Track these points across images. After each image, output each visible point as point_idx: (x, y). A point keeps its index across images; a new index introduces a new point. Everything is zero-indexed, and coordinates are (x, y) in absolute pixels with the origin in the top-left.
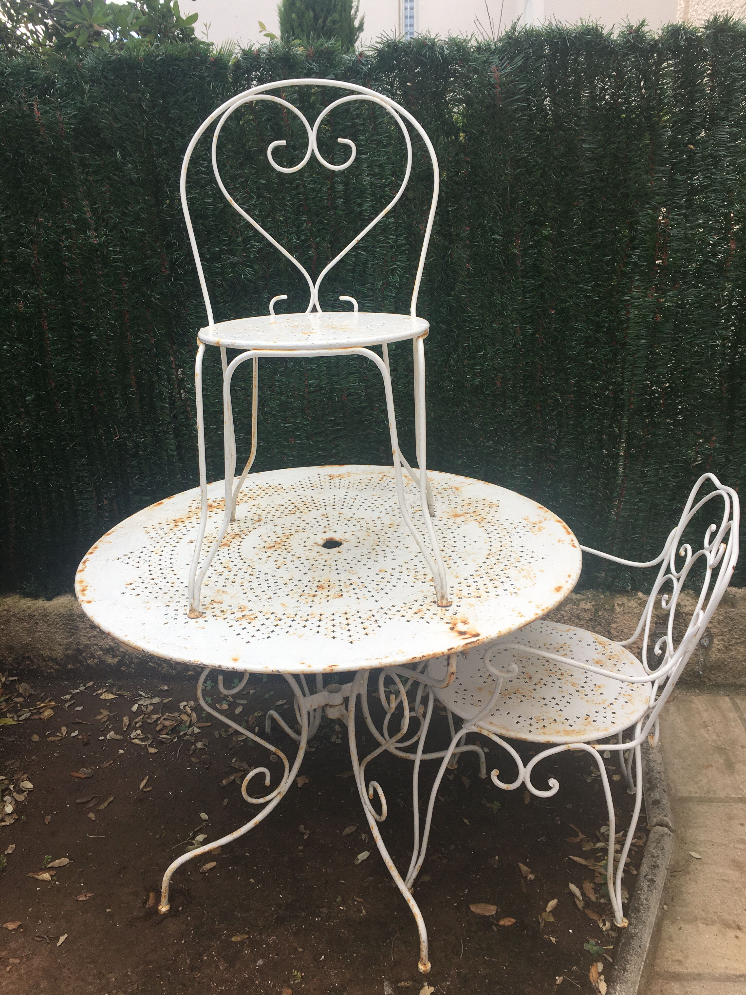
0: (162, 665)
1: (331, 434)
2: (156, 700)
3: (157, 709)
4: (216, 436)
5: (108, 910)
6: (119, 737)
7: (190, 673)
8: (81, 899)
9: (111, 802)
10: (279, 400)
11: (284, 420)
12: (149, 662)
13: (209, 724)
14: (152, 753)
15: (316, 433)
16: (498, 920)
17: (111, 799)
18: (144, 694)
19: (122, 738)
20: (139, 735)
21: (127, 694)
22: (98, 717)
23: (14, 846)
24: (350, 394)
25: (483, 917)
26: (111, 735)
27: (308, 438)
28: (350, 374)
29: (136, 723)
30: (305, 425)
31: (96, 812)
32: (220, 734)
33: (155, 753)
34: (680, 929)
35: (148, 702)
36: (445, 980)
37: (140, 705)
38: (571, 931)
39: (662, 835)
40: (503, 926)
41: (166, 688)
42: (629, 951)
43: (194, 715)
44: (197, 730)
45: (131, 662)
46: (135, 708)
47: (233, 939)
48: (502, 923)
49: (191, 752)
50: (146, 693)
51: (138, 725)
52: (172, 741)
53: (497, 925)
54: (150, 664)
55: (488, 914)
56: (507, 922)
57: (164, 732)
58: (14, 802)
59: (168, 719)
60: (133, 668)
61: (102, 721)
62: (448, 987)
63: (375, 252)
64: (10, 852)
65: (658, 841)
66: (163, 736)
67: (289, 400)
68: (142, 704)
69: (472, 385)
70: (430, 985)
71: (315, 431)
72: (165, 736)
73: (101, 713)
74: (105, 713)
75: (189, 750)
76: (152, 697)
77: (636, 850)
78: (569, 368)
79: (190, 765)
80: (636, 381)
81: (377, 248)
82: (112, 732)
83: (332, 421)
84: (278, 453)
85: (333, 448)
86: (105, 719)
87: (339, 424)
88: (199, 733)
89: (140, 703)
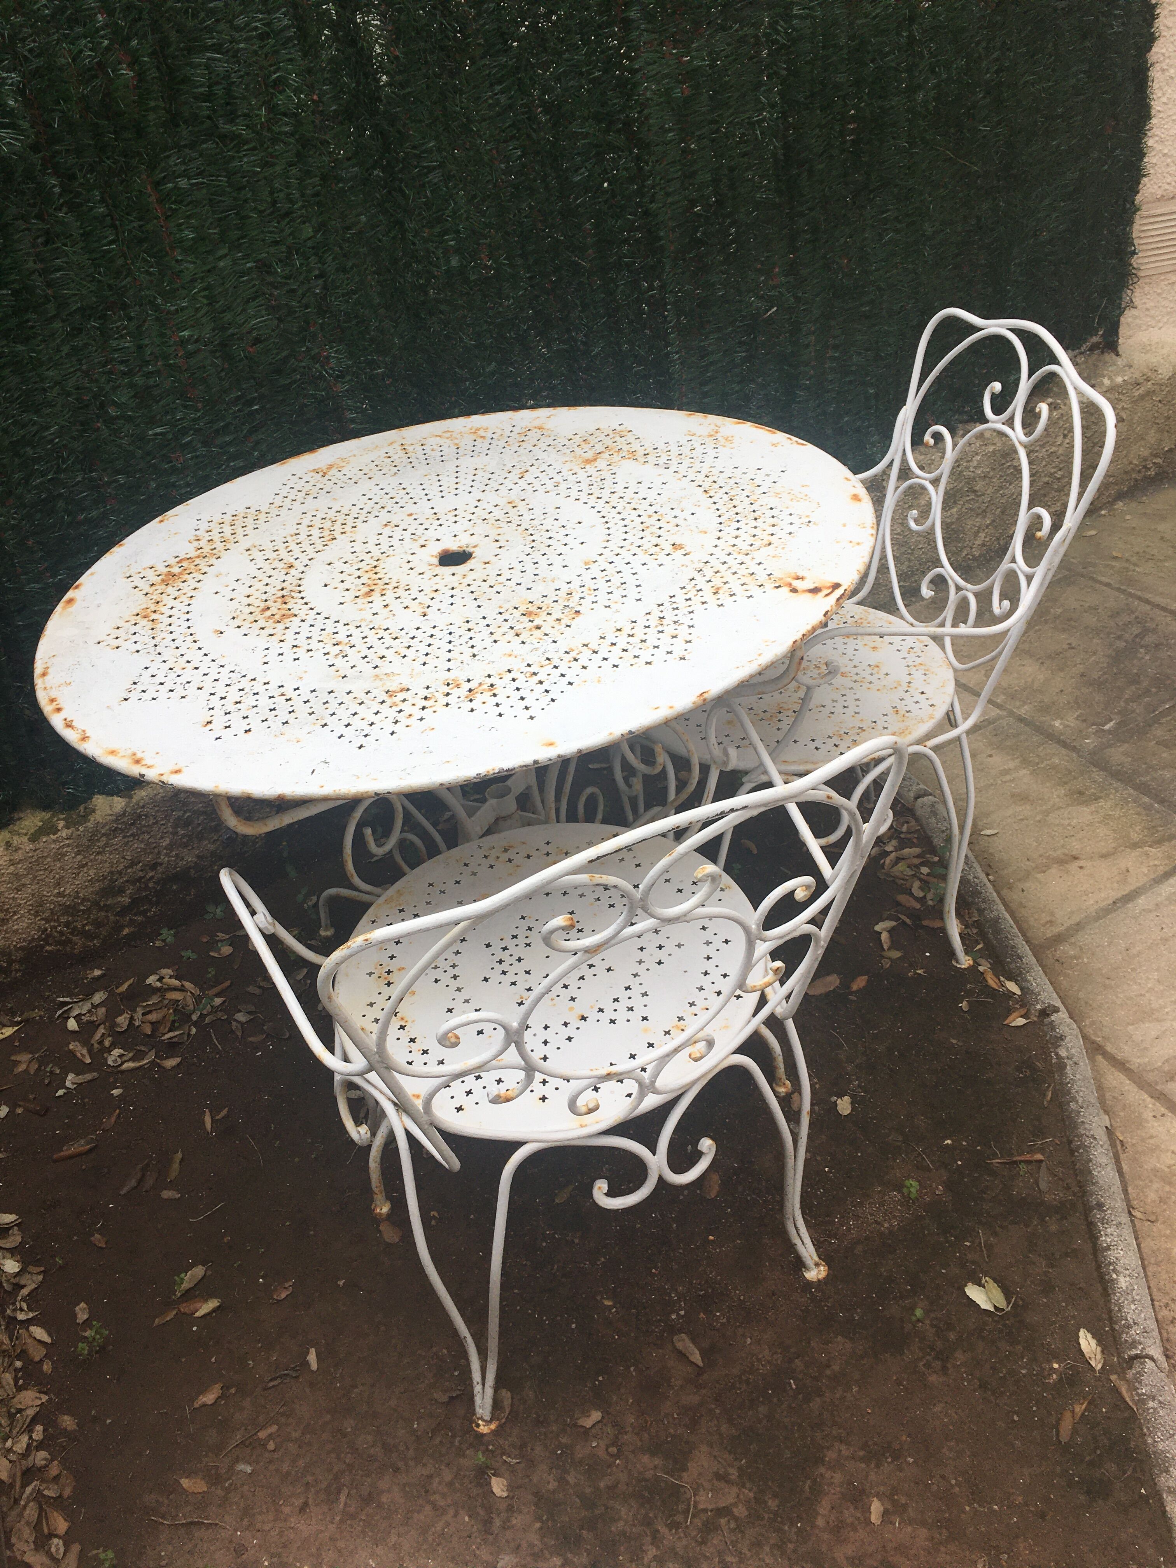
0: (70, 941)
1: (243, 424)
2: (98, 998)
3: (113, 1007)
4: (29, 491)
5: (341, 1283)
6: (88, 1077)
7: (126, 931)
8: (283, 1296)
9: (182, 1160)
10: (132, 385)
11: (152, 422)
12: (43, 947)
13: (227, 983)
14: (173, 1067)
15: (217, 431)
16: (849, 987)
17: (179, 1155)
18: (68, 999)
19: (95, 1074)
20: (121, 1056)
21: (36, 1014)
22: (22, 1067)
23: (83, 1305)
24: (257, 341)
25: (827, 994)
26: (71, 1080)
27: (205, 444)
28: (248, 302)
29: (101, 1043)
30: (194, 420)
31: (172, 1185)
32: (260, 987)
33: (178, 1065)
34: (1023, 890)
35: (87, 1006)
36: (850, 1081)
37: (78, 1018)
38: (928, 954)
39: (933, 806)
40: (859, 991)
41: (97, 973)
42: (1007, 937)
43: (188, 985)
44: (218, 1001)
45: (10, 962)
46: (72, 1024)
47: (557, 1201)
48: (855, 987)
49: (239, 1034)
50: (70, 996)
51: (107, 1043)
52: (189, 1035)
53: (851, 993)
54: (48, 948)
55: (832, 988)
56: (860, 983)
57: (162, 1030)
58: (9, 1255)
59: (150, 1012)
60: (17, 971)
61: (32, 1072)
62: (859, 1086)
63: (238, 50)
64: (86, 1317)
65: (934, 813)
66: (167, 1036)
67: (151, 382)
68: (80, 1015)
69: (447, 271)
70: (840, 1096)
71: (215, 427)
72: (171, 1034)
73: (18, 1063)
74: (24, 1058)
75: (232, 1031)
76: (88, 995)
77: (916, 836)
78: (579, 206)
79: (257, 1049)
80: (671, 203)
81: (239, 42)
82: (71, 1076)
83: (238, 398)
84: (157, 488)
85: (254, 449)
86: (35, 1066)
87: (250, 403)
88: (224, 1002)
89: (75, 1013)
